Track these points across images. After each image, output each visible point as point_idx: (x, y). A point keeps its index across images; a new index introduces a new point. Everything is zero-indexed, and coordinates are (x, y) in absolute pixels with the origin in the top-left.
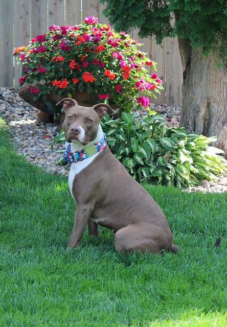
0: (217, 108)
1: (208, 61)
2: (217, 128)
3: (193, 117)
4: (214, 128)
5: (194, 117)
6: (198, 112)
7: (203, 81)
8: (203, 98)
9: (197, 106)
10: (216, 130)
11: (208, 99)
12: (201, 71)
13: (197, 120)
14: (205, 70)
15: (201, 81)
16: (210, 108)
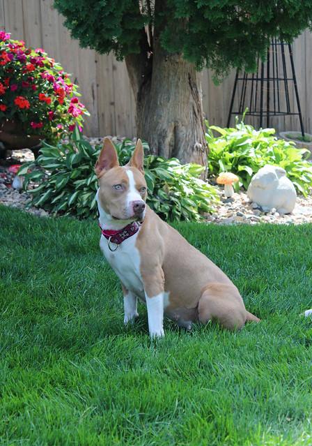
0: (185, 132)
1: (176, 79)
2: (186, 154)
3: (157, 144)
4: (183, 155)
5: (159, 143)
6: (164, 137)
7: (170, 101)
8: (170, 120)
9: (164, 130)
10: (186, 157)
11: (176, 122)
12: (168, 90)
13: (163, 147)
14: (173, 90)
15: (168, 102)
16: (178, 132)
